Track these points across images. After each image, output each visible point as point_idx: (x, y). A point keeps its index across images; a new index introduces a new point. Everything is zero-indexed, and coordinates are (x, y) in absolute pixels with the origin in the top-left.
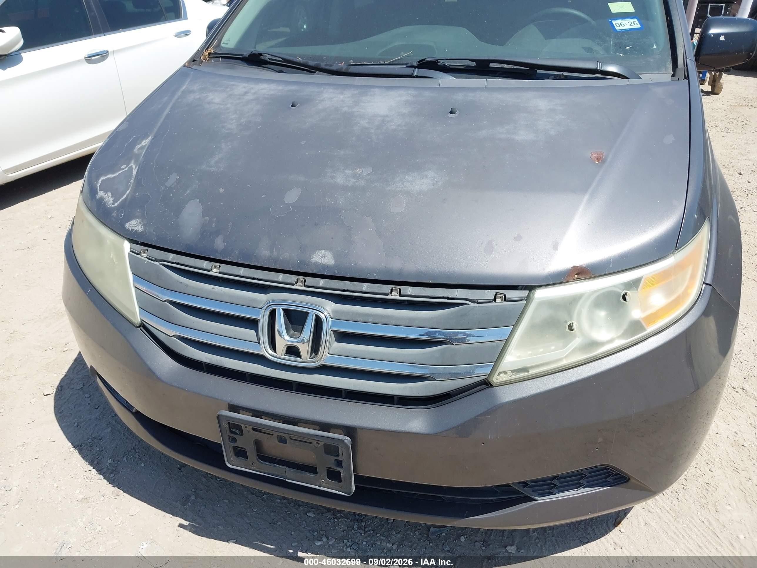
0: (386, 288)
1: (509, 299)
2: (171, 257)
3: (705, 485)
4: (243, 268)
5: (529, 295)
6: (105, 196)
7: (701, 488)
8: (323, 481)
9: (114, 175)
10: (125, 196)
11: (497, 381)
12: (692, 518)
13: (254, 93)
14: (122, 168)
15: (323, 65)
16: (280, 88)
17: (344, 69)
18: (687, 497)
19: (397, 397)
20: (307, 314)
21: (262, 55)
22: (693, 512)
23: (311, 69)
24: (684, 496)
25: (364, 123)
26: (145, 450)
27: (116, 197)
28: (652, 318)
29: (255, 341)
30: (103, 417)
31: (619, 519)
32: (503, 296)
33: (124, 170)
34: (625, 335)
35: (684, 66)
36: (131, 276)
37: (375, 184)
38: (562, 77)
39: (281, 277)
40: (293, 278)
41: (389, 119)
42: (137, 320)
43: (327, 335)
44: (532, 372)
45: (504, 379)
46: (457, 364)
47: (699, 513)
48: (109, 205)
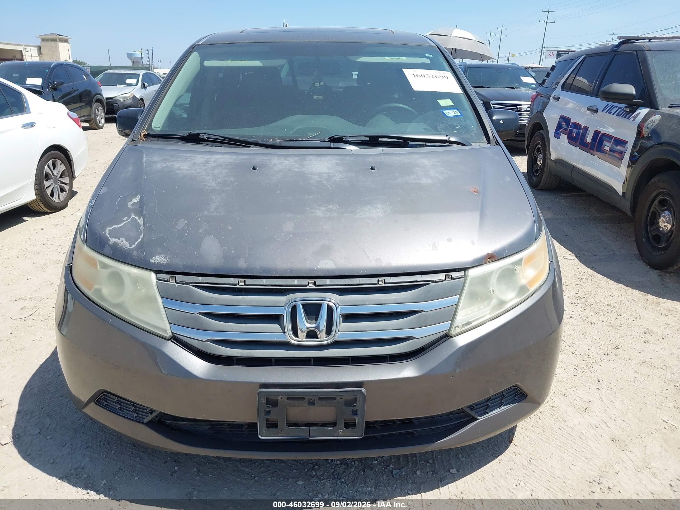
0: (375, 280)
1: (454, 278)
2: (200, 279)
3: (551, 407)
4: (265, 280)
5: (465, 274)
6: (118, 241)
7: (550, 410)
8: (340, 431)
9: (120, 226)
10: (140, 240)
11: (454, 333)
12: (553, 428)
13: (215, 162)
14: (124, 219)
15: (260, 141)
16: (234, 157)
17: (278, 143)
18: (544, 417)
19: (390, 356)
20: (320, 305)
21: (200, 135)
22: (552, 425)
23: (246, 144)
24: (542, 416)
25: (316, 178)
26: (132, 467)
27: (131, 240)
28: (532, 282)
29: (280, 332)
30: (75, 451)
31: (511, 438)
32: (451, 277)
33: (127, 221)
34: (518, 296)
35: (494, 138)
36: (160, 300)
37: (345, 214)
38: (425, 146)
39: (296, 282)
40: (305, 282)
41: (332, 175)
42: (169, 334)
43: (337, 318)
44: (474, 324)
45: (459, 331)
46: (429, 325)
47: (555, 424)
48: (126, 248)
